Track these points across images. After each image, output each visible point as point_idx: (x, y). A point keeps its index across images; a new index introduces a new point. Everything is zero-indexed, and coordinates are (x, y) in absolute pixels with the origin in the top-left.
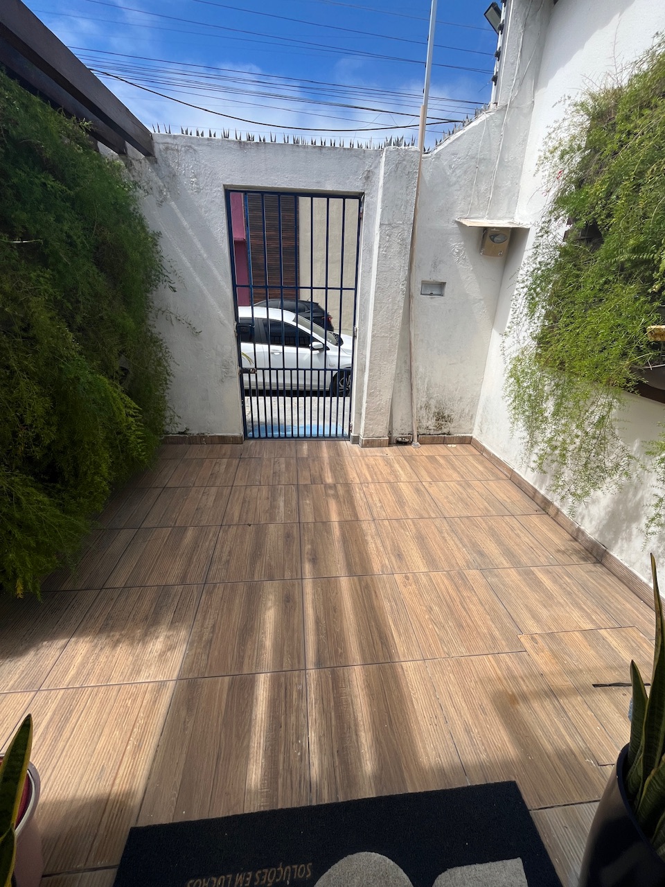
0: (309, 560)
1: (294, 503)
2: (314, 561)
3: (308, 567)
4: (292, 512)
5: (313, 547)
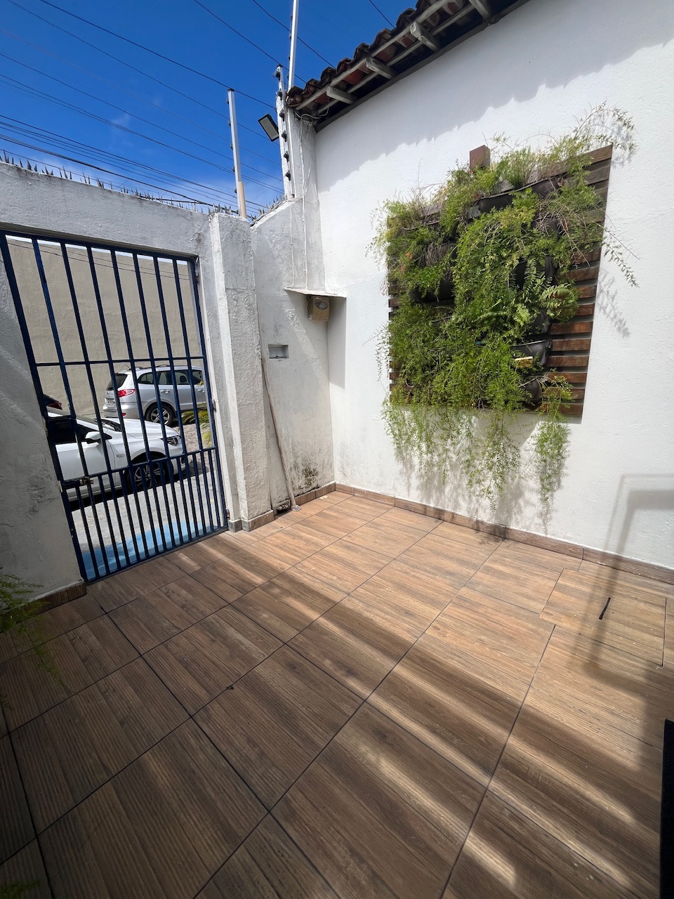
0: (347, 676)
1: (251, 626)
2: (351, 672)
4: (262, 638)
5: (331, 659)
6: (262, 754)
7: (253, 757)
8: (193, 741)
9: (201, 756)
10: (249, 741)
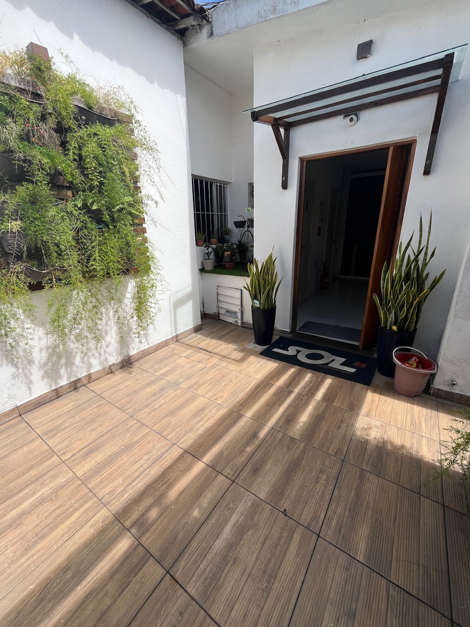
0: (258, 438)
2: (255, 435)
3: (262, 434)
5: (246, 447)
6: (321, 472)
7: (324, 477)
8: (334, 522)
9: (339, 510)
10: (317, 482)
